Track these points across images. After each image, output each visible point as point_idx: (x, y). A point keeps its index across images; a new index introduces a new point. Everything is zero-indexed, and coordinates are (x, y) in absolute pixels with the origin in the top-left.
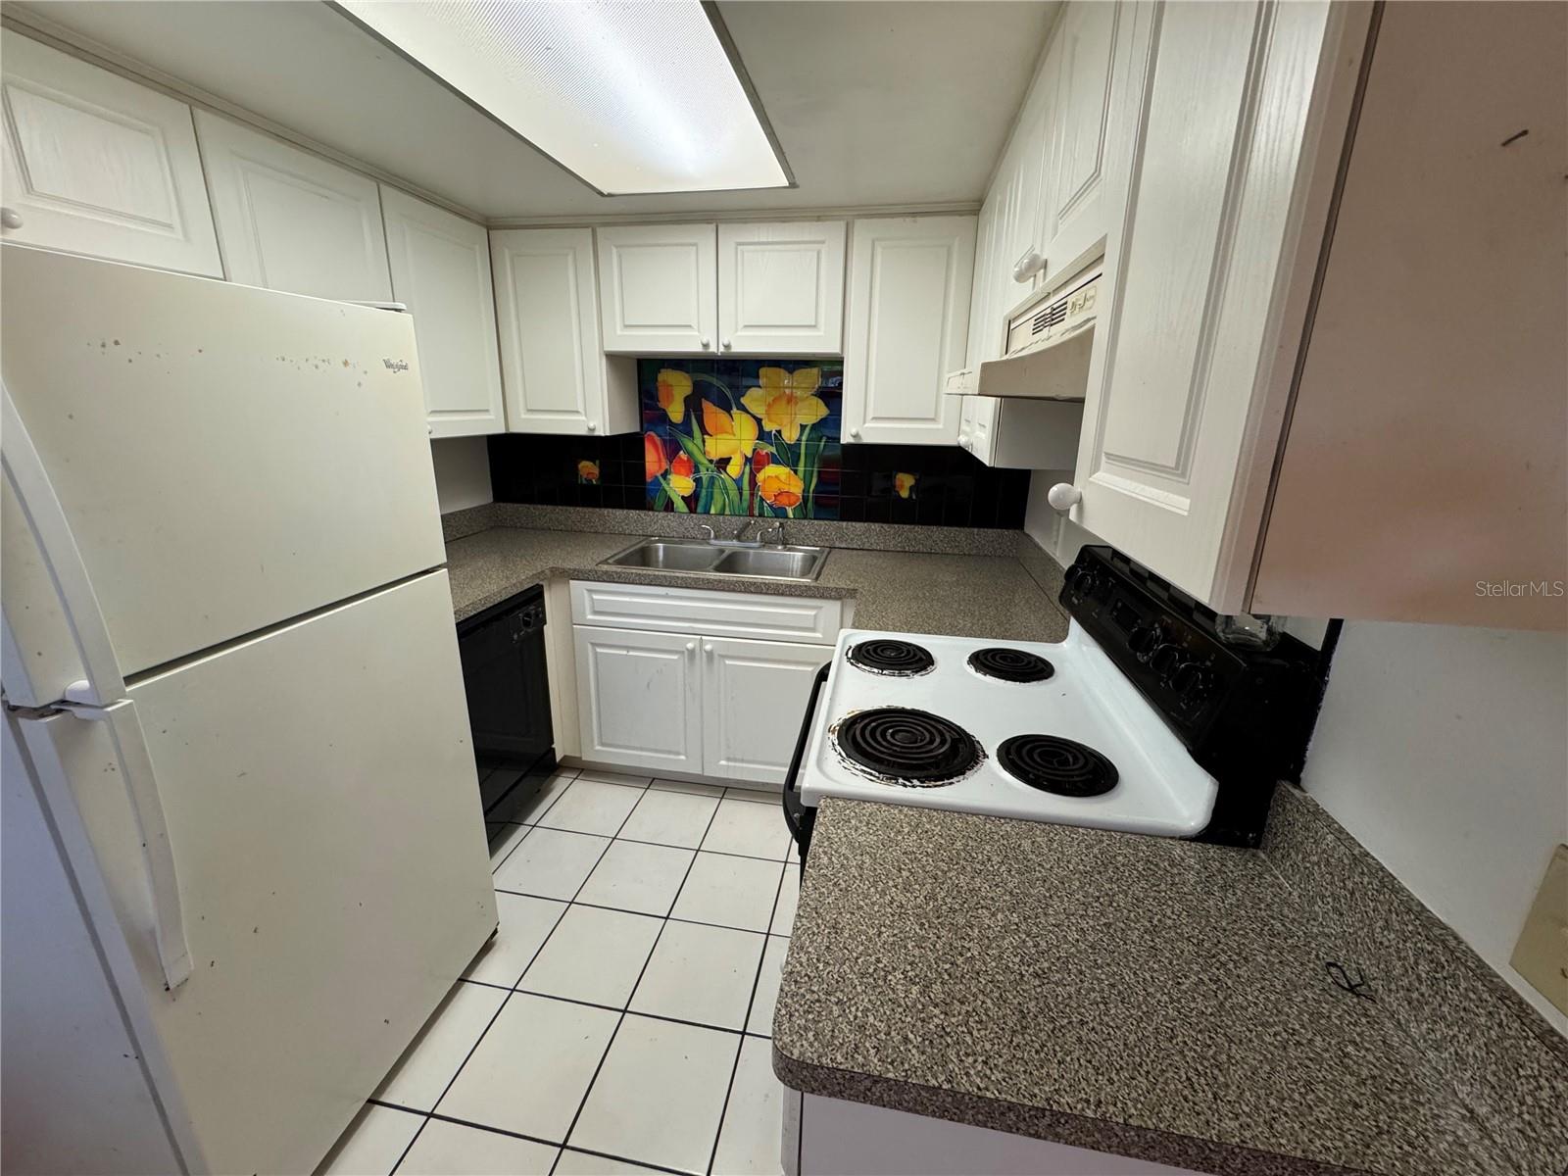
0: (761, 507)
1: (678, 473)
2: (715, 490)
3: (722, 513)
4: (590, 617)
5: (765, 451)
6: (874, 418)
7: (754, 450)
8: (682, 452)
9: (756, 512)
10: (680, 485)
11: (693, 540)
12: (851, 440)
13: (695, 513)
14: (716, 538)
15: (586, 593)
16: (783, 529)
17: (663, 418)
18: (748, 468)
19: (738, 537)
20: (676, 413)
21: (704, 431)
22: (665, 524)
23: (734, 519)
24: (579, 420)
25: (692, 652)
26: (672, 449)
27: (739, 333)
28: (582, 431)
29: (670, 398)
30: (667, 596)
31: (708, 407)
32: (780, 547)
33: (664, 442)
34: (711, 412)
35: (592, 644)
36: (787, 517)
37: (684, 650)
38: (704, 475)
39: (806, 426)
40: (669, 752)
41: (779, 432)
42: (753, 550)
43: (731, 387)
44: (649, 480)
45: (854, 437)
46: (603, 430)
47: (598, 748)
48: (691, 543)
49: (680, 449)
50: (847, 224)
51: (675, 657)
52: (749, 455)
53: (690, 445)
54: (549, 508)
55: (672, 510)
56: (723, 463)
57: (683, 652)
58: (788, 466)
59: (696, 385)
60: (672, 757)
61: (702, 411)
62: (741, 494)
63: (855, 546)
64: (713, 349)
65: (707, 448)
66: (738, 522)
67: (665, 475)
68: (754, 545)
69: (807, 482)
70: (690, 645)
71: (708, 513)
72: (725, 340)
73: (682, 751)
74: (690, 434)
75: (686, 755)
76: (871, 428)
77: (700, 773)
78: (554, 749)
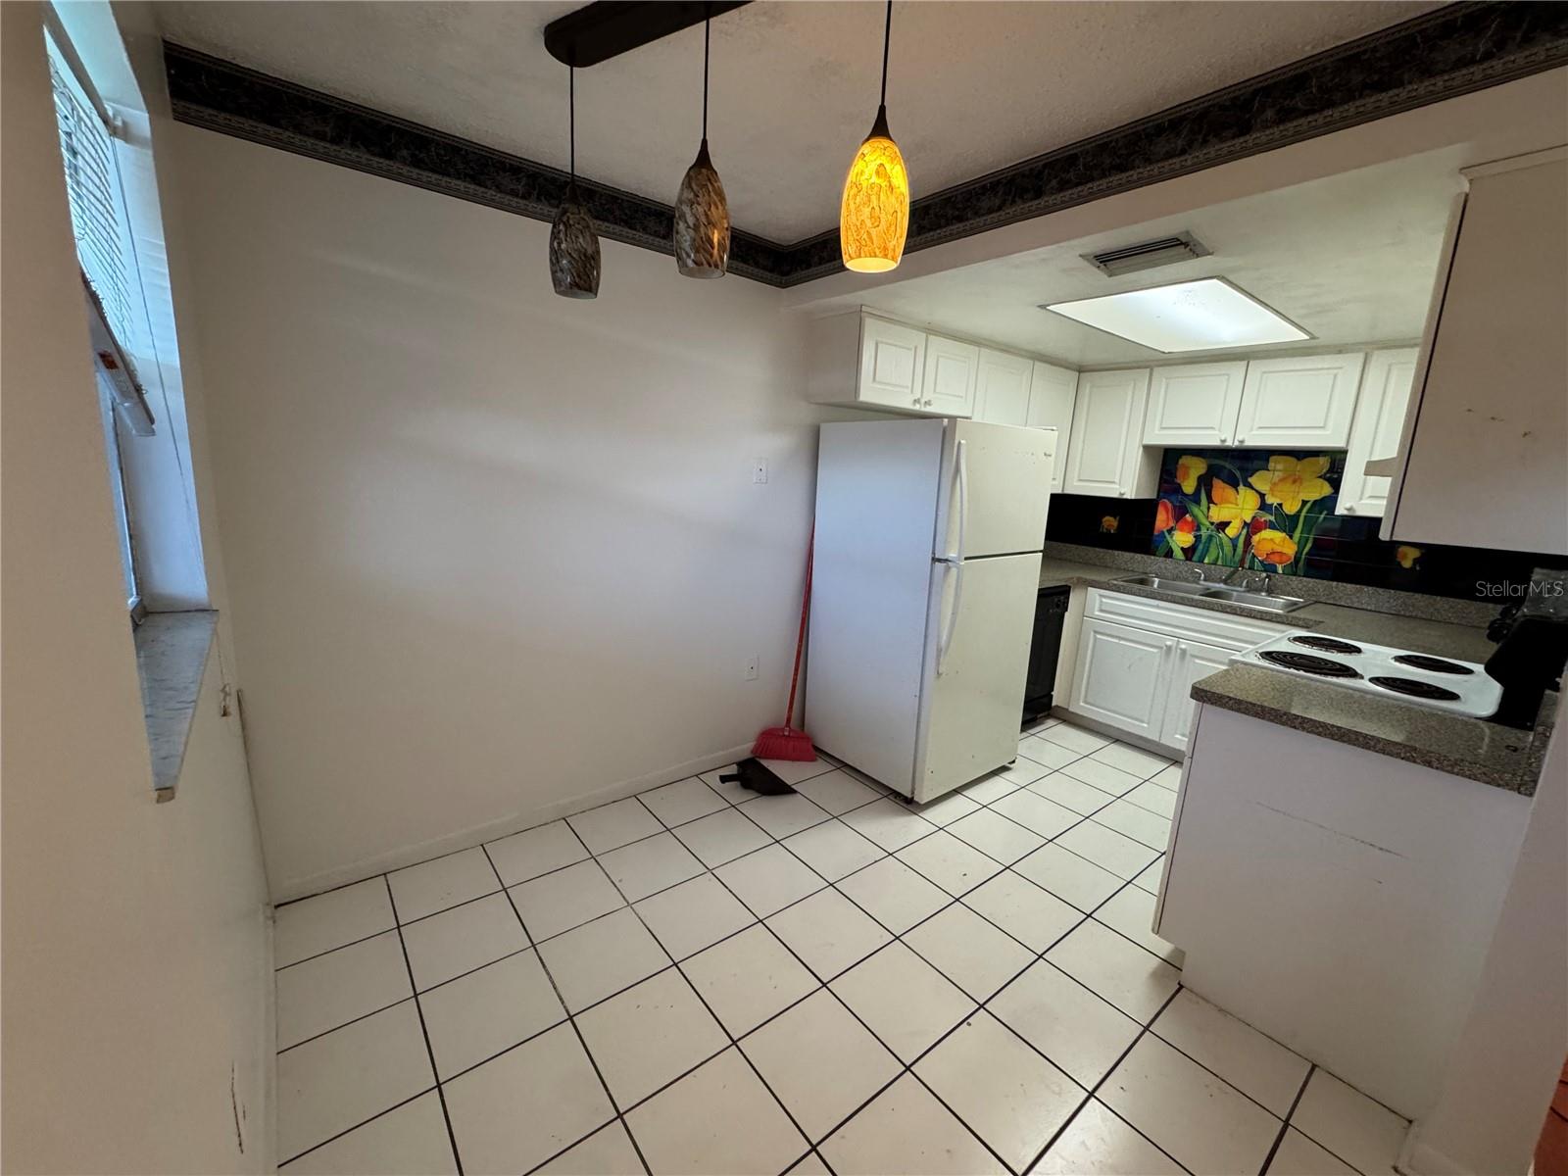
0: (1252, 562)
1: (1182, 530)
2: (1212, 545)
3: (1215, 563)
4: (1097, 613)
5: (1263, 520)
6: (1371, 497)
7: (1254, 517)
8: (1187, 516)
9: (1247, 566)
10: (1182, 539)
11: (1186, 580)
12: (1345, 513)
13: (1190, 560)
14: (1205, 580)
15: (1098, 597)
16: (1270, 580)
17: (1178, 489)
18: (1245, 531)
19: (1225, 582)
20: (1189, 486)
21: (1210, 500)
22: (1163, 566)
23: (1224, 569)
24: (1113, 488)
25: (1169, 648)
26: (1180, 513)
27: (1255, 432)
28: (1115, 495)
29: (1186, 475)
30: (1158, 607)
31: (1218, 484)
32: (1263, 594)
33: (1174, 507)
34: (1220, 488)
35: (1095, 632)
36: (1276, 572)
37: (1163, 645)
38: (1204, 533)
39: (1308, 502)
40: (1137, 719)
41: (1280, 505)
42: (1236, 591)
43: (1241, 469)
44: (1156, 533)
45: (1348, 510)
46: (1130, 494)
47: (1082, 704)
48: (1182, 581)
49: (1188, 512)
50: (1366, 354)
51: (1155, 650)
52: (1248, 521)
53: (1196, 510)
54: (1074, 546)
55: (1171, 557)
56: (1223, 526)
57: (1162, 648)
58: (1284, 531)
59: (1210, 468)
60: (1137, 723)
61: (1212, 486)
62: (1235, 550)
63: (1343, 603)
64: (1229, 443)
65: (1210, 514)
66: (1227, 571)
67: (1170, 531)
68: (1239, 589)
69: (1301, 544)
70: (1169, 643)
71: (1202, 562)
72: (1239, 437)
73: (1146, 719)
74: (1198, 502)
75: (1148, 724)
76: (1366, 504)
77: (1157, 740)
78: (1052, 696)
